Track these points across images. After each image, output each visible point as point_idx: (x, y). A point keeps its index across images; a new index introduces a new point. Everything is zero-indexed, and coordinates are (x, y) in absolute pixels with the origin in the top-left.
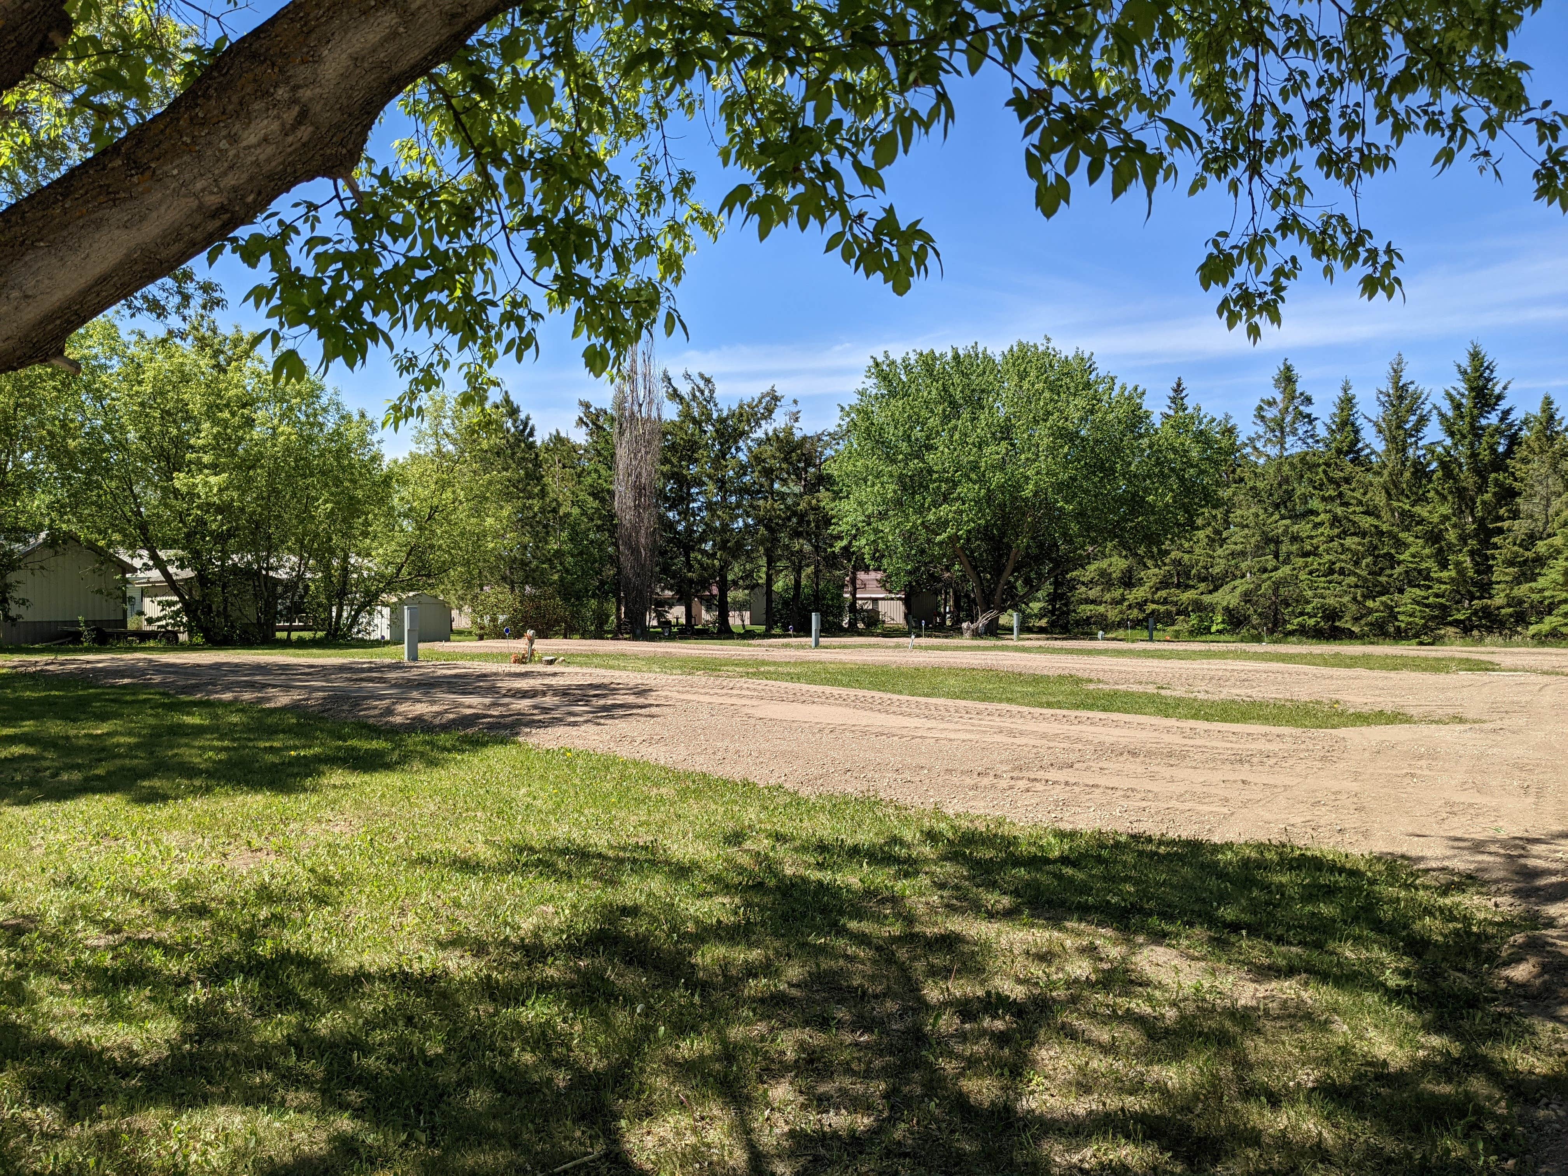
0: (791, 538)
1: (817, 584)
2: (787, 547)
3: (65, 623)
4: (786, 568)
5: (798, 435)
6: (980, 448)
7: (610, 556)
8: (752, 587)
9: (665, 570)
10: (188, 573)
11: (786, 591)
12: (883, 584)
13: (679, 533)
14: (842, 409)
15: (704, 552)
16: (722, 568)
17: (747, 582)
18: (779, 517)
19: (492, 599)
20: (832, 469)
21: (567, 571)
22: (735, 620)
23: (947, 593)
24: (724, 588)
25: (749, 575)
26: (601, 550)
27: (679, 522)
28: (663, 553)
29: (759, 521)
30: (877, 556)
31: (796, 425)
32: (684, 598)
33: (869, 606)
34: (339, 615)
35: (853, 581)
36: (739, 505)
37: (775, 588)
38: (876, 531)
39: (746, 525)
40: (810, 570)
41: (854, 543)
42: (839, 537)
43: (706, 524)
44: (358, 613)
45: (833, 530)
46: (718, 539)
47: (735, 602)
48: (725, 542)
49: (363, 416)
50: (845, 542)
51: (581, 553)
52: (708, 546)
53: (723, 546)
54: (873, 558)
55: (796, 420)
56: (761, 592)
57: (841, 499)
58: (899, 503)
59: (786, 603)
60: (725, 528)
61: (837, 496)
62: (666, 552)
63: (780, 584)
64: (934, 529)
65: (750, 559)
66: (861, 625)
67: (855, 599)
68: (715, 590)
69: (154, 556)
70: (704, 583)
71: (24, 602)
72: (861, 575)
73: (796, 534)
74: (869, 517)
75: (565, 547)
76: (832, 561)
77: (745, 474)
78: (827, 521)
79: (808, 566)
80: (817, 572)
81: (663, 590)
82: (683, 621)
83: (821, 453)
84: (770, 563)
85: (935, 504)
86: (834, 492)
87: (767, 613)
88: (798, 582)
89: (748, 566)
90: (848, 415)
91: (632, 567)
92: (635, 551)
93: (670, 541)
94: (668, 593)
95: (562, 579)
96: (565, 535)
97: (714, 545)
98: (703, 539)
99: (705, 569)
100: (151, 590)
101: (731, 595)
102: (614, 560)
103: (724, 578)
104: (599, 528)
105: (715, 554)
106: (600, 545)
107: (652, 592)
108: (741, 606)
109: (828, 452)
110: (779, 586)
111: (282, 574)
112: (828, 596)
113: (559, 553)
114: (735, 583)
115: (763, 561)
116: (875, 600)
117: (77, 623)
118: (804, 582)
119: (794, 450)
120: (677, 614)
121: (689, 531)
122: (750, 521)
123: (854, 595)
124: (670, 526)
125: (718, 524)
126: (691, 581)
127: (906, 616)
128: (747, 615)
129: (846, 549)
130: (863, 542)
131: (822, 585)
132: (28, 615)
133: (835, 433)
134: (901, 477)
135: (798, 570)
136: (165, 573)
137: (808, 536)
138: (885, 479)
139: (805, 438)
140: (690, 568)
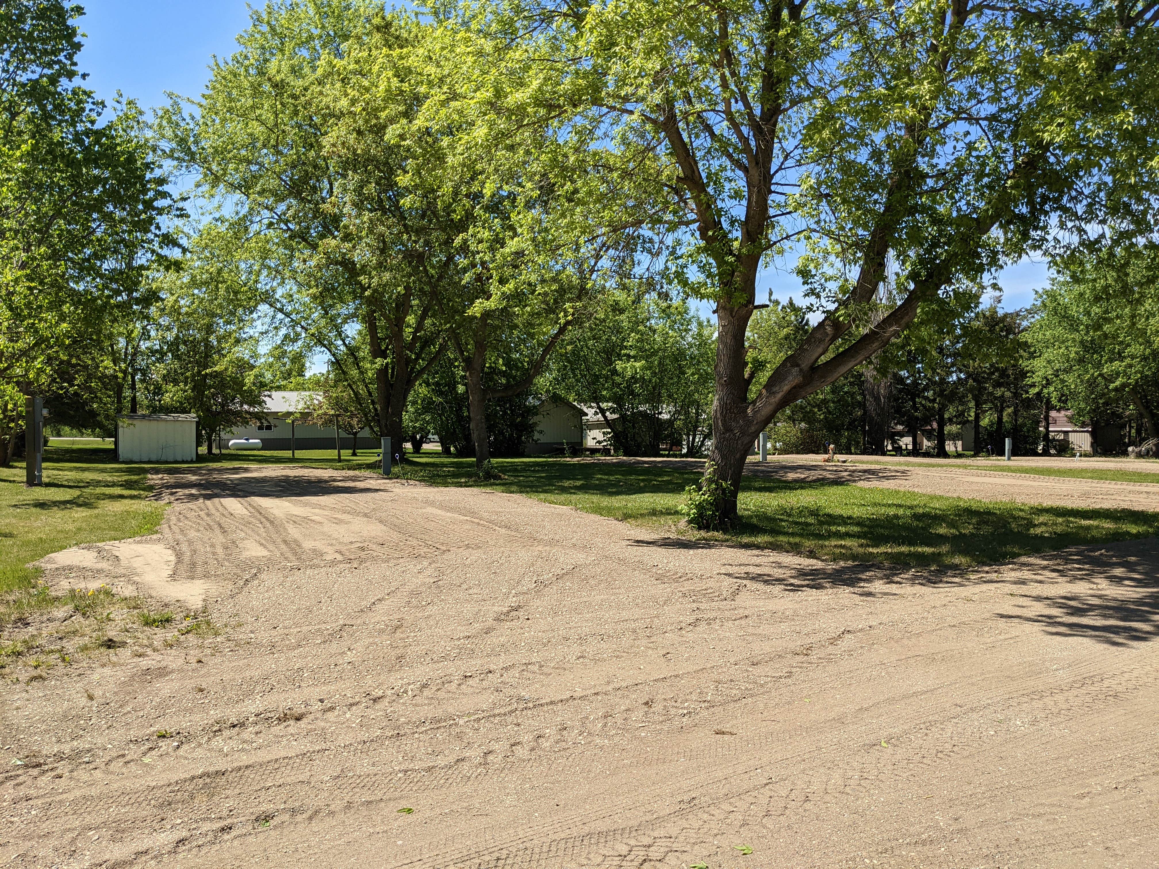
0: (994, 387)
1: (1016, 420)
2: (992, 394)
3: (557, 443)
4: (991, 409)
5: (1001, 313)
6: (1147, 318)
7: (859, 402)
8: (964, 423)
9: (898, 411)
10: (615, 416)
11: (991, 426)
12: (1070, 419)
13: (907, 385)
14: (1037, 292)
15: (926, 398)
16: (940, 409)
17: (960, 420)
18: (985, 372)
19: (783, 431)
20: (1026, 337)
21: (830, 413)
22: (950, 447)
23: (1131, 427)
24: (942, 424)
25: (961, 414)
26: (852, 398)
27: (908, 378)
28: (896, 400)
29: (969, 375)
30: (1063, 399)
31: (999, 305)
32: (911, 431)
33: (1061, 437)
34: (694, 439)
35: (1047, 418)
36: (953, 364)
37: (982, 423)
38: (1063, 381)
39: (959, 379)
40: (1010, 410)
41: (1045, 391)
42: (1033, 385)
43: (929, 379)
44: (704, 439)
45: (1028, 381)
46: (938, 389)
47: (949, 434)
48: (942, 391)
49: (708, 321)
50: (1037, 390)
51: (839, 401)
52: (930, 394)
53: (941, 394)
54: (1060, 401)
55: (999, 302)
56: (970, 427)
57: (1034, 358)
58: (1081, 361)
59: (990, 434)
60: (943, 381)
61: (1032, 356)
62: (899, 399)
63: (987, 420)
64: (1110, 379)
65: (962, 403)
66: (1052, 451)
67: (1048, 432)
68: (935, 425)
69: (599, 408)
70: (927, 420)
71: (541, 432)
72: (1053, 414)
73: (998, 385)
74: (1057, 371)
75: (828, 397)
76: (1028, 404)
77: (958, 342)
78: (1023, 374)
79: (1009, 407)
80: (1016, 413)
81: (896, 424)
82: (910, 447)
83: (1020, 324)
84: (978, 405)
85: (1111, 360)
86: (1029, 353)
87: (975, 442)
88: (1000, 419)
89: (960, 408)
90: (1041, 297)
91: (875, 410)
92: (877, 399)
93: (900, 391)
94: (900, 428)
95: (825, 417)
96: (828, 389)
97: (934, 393)
98: (926, 388)
99: (927, 410)
100: (597, 426)
101: (947, 429)
102: (862, 405)
103: (942, 417)
104: (852, 384)
105: (935, 400)
106: (852, 395)
107: (889, 427)
108: (954, 438)
109: (1025, 323)
110: (985, 422)
111: (665, 416)
112: (1025, 429)
113: (824, 401)
114: (950, 420)
115: (972, 404)
116: (1066, 433)
117: (563, 444)
118: (1005, 419)
119: (997, 324)
120: (906, 442)
121: (915, 383)
122: (962, 376)
123: (1047, 428)
124: (901, 380)
125: (937, 378)
126: (917, 418)
127: (1092, 445)
128: (959, 443)
129: (1038, 394)
130: (1052, 389)
131: (1020, 421)
132: (543, 439)
133: (1031, 309)
134: (1082, 342)
135: (1001, 412)
136: (604, 415)
137: (1007, 385)
138: (1069, 343)
139: (1006, 315)
140: (916, 409)
